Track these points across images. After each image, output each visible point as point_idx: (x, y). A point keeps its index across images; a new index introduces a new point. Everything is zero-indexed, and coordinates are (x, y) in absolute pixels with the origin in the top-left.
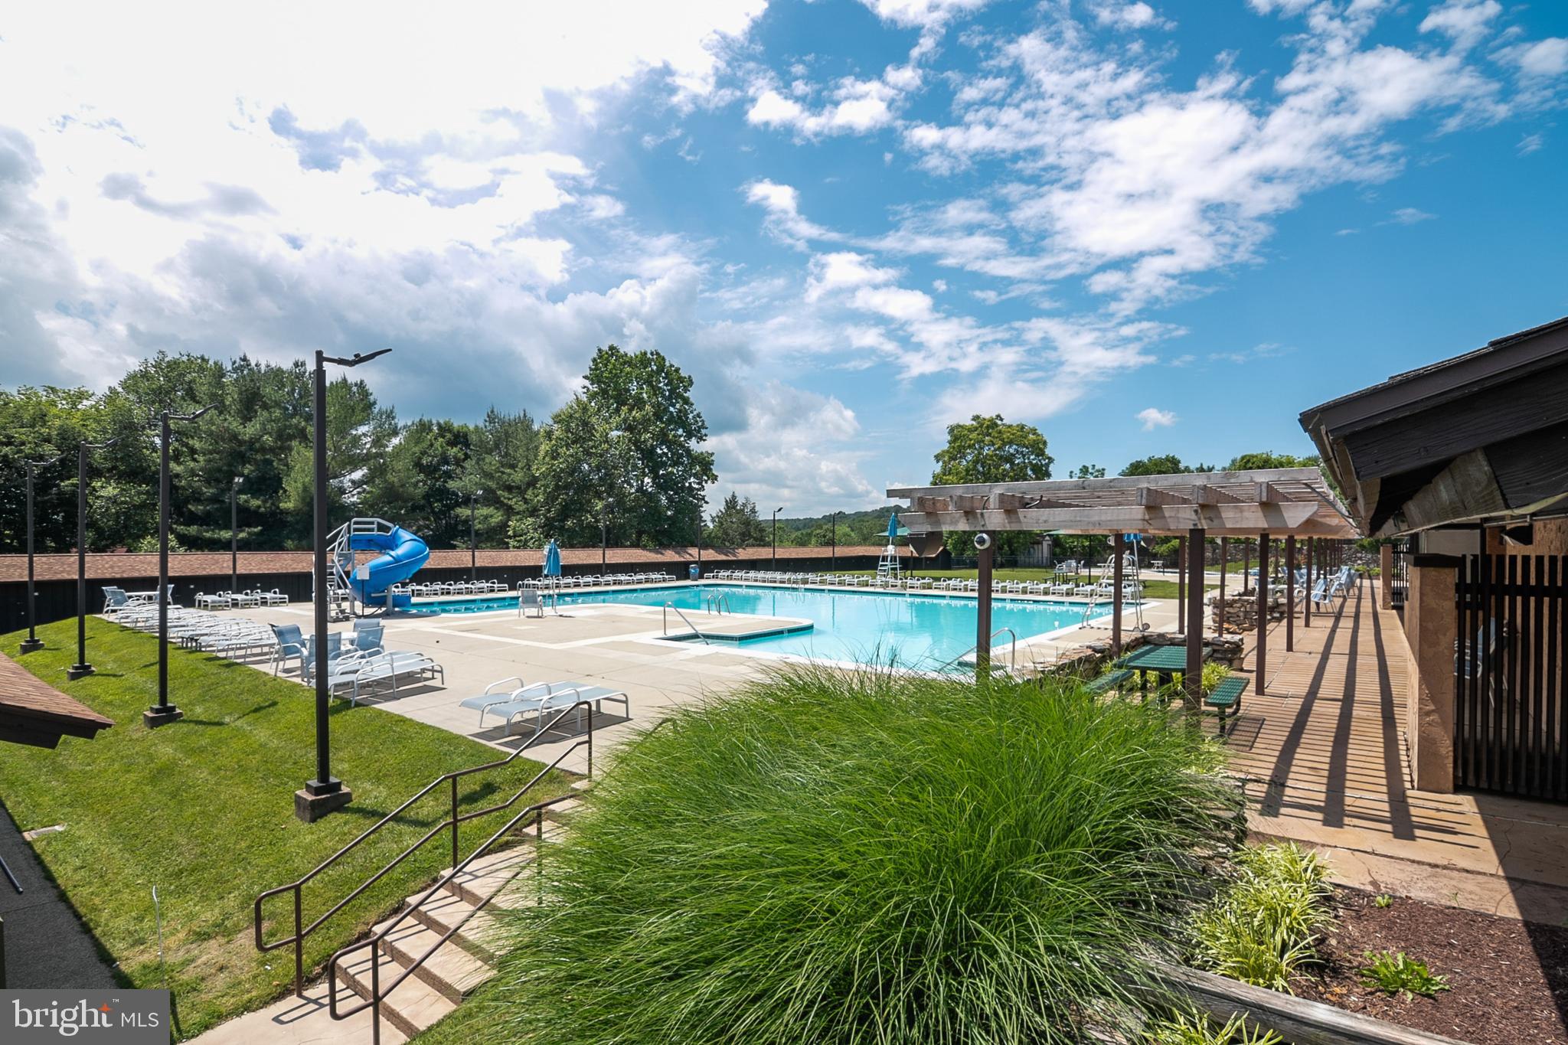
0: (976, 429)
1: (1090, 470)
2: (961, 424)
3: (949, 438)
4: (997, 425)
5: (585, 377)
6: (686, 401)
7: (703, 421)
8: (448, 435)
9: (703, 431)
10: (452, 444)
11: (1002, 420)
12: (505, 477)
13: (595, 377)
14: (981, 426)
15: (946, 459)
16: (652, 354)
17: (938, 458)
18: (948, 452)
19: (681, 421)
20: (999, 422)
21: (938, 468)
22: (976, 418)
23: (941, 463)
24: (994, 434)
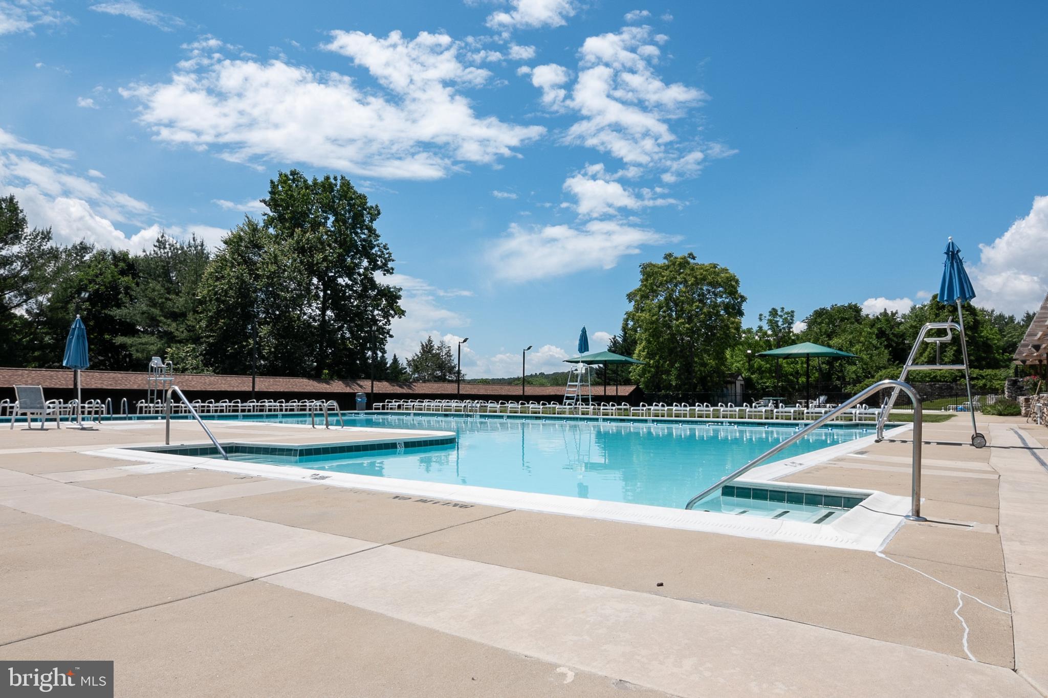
0: (668, 267)
1: (779, 313)
2: (653, 262)
3: (641, 277)
4: (688, 263)
5: (264, 201)
6: (371, 230)
7: (389, 254)
8: (121, 265)
9: (390, 265)
10: (123, 273)
11: (694, 258)
12: (170, 304)
13: (273, 203)
14: (674, 264)
15: (638, 298)
16: (335, 179)
17: (630, 297)
18: (640, 290)
19: (366, 251)
20: (692, 261)
21: (630, 307)
22: (668, 256)
23: (633, 303)
24: (688, 271)
